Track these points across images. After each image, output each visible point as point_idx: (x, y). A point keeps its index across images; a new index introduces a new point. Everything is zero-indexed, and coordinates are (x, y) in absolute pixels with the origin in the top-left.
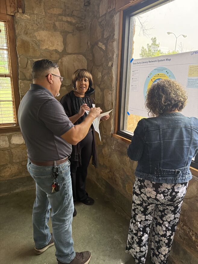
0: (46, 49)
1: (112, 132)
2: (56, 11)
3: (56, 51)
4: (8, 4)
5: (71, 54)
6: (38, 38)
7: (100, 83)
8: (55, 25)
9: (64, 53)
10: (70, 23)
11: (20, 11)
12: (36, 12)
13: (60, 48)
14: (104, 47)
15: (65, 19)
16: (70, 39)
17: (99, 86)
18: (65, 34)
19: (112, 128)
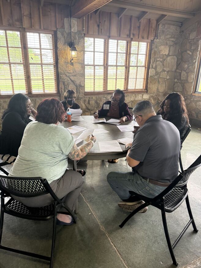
0: (162, 54)
1: (191, 93)
2: (168, 36)
3: (165, 54)
4: (152, 35)
5: (171, 56)
6: (160, 49)
7: (186, 70)
8: (167, 43)
9: (168, 55)
10: (173, 41)
11: (156, 38)
12: (161, 38)
13: (167, 53)
14: (191, 53)
15: (171, 39)
16: (172, 48)
17: (185, 71)
18: (170, 46)
19: (192, 91)
